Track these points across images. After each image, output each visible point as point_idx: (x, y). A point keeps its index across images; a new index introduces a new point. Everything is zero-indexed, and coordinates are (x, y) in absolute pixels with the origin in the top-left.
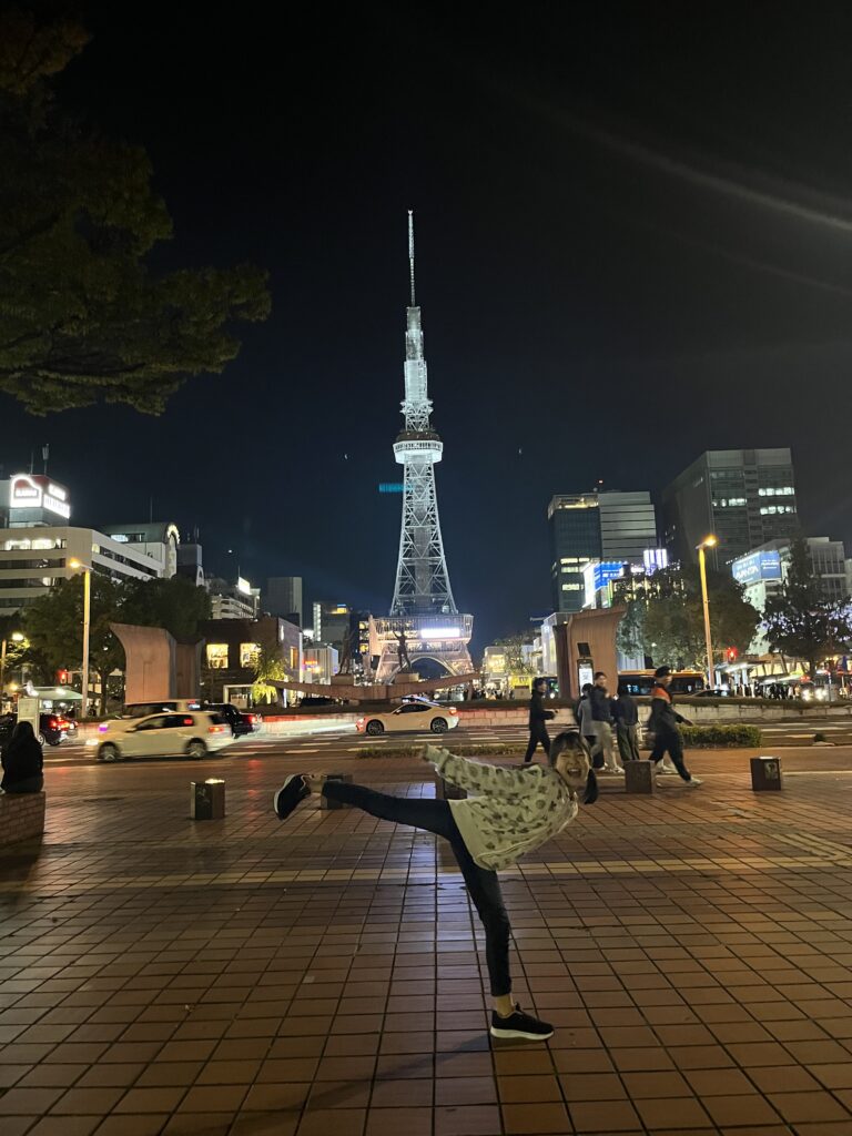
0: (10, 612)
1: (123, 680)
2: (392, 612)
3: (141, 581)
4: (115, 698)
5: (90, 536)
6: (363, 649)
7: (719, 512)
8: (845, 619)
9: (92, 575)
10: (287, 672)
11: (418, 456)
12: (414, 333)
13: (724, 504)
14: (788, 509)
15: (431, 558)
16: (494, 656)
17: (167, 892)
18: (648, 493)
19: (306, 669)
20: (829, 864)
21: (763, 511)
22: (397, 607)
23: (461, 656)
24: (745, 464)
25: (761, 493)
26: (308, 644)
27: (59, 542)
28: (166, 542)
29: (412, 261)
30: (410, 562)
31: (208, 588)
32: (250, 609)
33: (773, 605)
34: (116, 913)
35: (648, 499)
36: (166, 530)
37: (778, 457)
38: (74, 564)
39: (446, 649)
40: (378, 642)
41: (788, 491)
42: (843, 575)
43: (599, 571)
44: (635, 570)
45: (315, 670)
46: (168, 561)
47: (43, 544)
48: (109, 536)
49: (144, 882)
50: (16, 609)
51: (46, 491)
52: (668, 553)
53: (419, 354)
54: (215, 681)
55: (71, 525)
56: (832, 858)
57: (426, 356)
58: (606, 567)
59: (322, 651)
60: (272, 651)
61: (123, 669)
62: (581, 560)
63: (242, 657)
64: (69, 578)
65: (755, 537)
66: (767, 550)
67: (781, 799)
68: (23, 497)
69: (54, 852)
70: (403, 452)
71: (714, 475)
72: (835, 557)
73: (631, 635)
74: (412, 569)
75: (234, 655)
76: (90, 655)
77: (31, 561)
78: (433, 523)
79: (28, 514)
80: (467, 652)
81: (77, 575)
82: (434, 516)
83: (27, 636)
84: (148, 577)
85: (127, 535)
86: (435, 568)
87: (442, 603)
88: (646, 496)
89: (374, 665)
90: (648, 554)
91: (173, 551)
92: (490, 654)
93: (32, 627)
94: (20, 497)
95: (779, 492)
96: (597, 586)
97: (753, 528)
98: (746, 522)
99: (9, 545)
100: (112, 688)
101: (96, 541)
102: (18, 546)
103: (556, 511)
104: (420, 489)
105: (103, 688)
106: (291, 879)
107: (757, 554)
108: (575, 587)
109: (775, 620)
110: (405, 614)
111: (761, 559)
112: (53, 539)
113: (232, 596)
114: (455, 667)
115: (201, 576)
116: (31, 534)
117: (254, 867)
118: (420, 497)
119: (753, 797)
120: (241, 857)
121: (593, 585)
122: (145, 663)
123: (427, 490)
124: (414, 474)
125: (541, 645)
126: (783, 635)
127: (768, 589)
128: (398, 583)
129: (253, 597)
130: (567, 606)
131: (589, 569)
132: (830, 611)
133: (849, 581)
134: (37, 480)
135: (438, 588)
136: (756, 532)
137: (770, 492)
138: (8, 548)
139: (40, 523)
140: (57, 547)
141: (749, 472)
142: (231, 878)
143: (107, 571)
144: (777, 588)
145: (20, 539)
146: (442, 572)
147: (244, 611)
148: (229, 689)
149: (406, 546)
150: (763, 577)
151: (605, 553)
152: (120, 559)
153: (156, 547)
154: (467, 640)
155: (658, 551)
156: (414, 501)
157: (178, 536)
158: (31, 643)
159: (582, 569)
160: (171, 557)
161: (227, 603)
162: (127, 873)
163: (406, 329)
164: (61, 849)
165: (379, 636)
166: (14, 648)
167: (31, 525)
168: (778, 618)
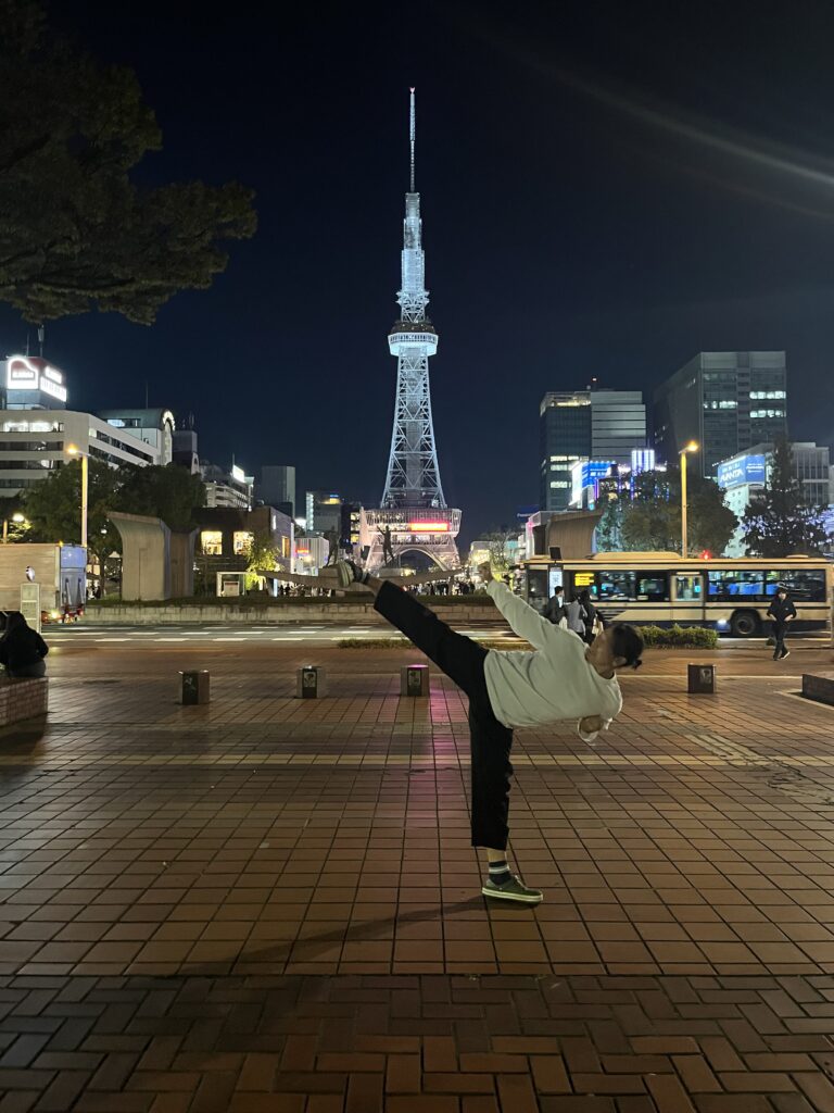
0: (11, 493)
1: (119, 562)
2: (382, 504)
3: (138, 466)
4: (113, 579)
5: (87, 420)
6: (354, 539)
7: (710, 414)
8: (821, 524)
9: (90, 460)
10: (279, 560)
11: (413, 349)
12: (413, 221)
13: (715, 407)
14: (778, 413)
15: (422, 453)
16: (479, 551)
17: (154, 769)
18: (640, 393)
19: (297, 557)
20: (724, 763)
21: (753, 415)
22: (387, 499)
23: (448, 549)
24: (739, 366)
25: (753, 396)
26: (300, 533)
27: (56, 425)
28: (161, 427)
29: (413, 143)
30: (402, 455)
31: (203, 475)
32: (244, 497)
33: (753, 510)
34: (110, 786)
35: (640, 399)
36: (162, 416)
37: (770, 360)
38: (72, 451)
39: (433, 542)
40: (367, 533)
41: (780, 395)
42: (826, 481)
43: (587, 469)
44: (623, 470)
45: (306, 560)
46: (164, 448)
47: (41, 427)
48: (106, 420)
49: (136, 760)
50: (17, 490)
51: (42, 373)
52: (656, 454)
53: (417, 242)
54: (209, 567)
55: (68, 409)
56: (729, 757)
57: (424, 245)
58: (593, 466)
59: (314, 540)
60: (265, 539)
61: (120, 552)
62: (570, 458)
63: (235, 545)
64: (66, 462)
65: (743, 440)
66: (753, 453)
67: (709, 702)
68: (20, 379)
69: (58, 731)
70: (398, 344)
71: (707, 377)
72: (820, 463)
73: (612, 534)
74: (403, 463)
75: (227, 542)
76: (88, 537)
77: (30, 443)
78: (426, 417)
79: (25, 396)
80: (454, 546)
81: (74, 460)
82: (426, 410)
83: (28, 518)
84: (144, 463)
85: (123, 420)
86: (425, 462)
87: (432, 497)
88: (637, 396)
89: (364, 555)
90: (636, 454)
91: (169, 439)
92: (476, 548)
93: (32, 511)
94: (16, 379)
95: (770, 396)
96: (584, 485)
97: (742, 431)
98: (734, 424)
99: (7, 427)
100: (110, 570)
101: (92, 426)
102: (16, 428)
103: (548, 408)
104: (413, 382)
105: (102, 569)
106: (261, 762)
107: (743, 458)
108: (563, 485)
109: (754, 523)
110: (395, 507)
111: (747, 462)
112: (51, 422)
113: (227, 483)
114: (443, 560)
115: (196, 462)
116: (30, 416)
117: (229, 751)
118: (414, 391)
119: (686, 700)
120: (220, 741)
121: (580, 483)
122: (140, 550)
123: (421, 383)
124: (408, 367)
125: (525, 541)
126: (760, 538)
127: (751, 492)
128: (389, 477)
129: (247, 485)
130: (555, 502)
131: (577, 467)
132: (807, 516)
133: (831, 486)
134: (33, 362)
135: (428, 482)
136: (745, 436)
137: (761, 395)
138: (7, 429)
139: (37, 406)
140: (54, 430)
141: (742, 375)
142: (210, 759)
143: (105, 456)
144: (757, 492)
145: (18, 420)
146: (433, 467)
147: (239, 498)
148: (223, 575)
149: (398, 439)
150: (747, 480)
151: (594, 453)
152: (116, 443)
153: (152, 433)
154: (454, 534)
155: (646, 452)
156: (407, 394)
157: (173, 422)
158: (31, 524)
159: (571, 468)
160: (167, 443)
161: (221, 490)
162: (120, 751)
163: (404, 215)
164: (63, 727)
165: (369, 527)
166: (15, 528)
167: (28, 407)
168: (757, 522)
